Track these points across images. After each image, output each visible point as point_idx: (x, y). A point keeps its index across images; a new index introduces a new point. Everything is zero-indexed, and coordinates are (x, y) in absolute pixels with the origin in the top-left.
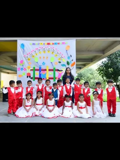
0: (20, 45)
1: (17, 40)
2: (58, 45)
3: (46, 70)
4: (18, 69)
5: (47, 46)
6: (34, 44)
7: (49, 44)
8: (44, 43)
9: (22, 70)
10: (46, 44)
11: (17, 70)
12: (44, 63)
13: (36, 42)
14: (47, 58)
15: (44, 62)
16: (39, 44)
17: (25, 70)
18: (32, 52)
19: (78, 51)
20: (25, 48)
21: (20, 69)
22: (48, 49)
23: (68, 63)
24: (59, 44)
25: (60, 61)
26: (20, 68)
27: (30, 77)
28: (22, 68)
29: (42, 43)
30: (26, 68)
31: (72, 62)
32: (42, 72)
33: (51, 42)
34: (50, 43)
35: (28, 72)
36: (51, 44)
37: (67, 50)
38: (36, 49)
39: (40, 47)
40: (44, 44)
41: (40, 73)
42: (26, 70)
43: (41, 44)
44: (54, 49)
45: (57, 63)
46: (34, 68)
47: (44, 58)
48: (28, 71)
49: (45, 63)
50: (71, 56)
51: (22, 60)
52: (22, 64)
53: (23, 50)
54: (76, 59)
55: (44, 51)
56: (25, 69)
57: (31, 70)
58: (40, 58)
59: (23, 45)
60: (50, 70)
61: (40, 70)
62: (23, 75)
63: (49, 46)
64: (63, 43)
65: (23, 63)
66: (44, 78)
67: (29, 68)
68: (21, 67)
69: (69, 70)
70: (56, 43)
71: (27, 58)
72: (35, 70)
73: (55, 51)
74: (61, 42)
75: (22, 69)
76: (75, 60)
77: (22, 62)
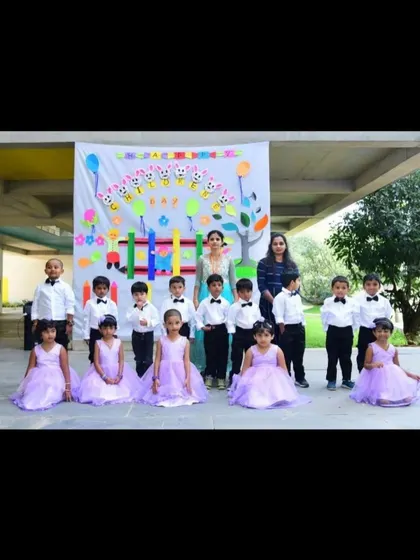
0: (85, 158)
1: (73, 143)
2: (211, 159)
3: (170, 243)
4: (77, 239)
5: (176, 162)
6: (130, 156)
7: (179, 156)
8: (166, 154)
9: (90, 244)
10: (171, 156)
11: (75, 241)
12: (163, 220)
13: (139, 151)
14: (176, 201)
15: (163, 217)
16: (147, 156)
17: (99, 244)
18: (124, 182)
19: (277, 179)
20: (101, 170)
21: (83, 239)
22: (177, 173)
23: (244, 220)
24: (213, 155)
25: (217, 211)
26: (85, 236)
27: (117, 265)
28: (92, 237)
29: (159, 154)
30: (104, 236)
31: (259, 217)
32: (157, 248)
33: (188, 151)
34: (184, 153)
35: (110, 250)
36: (189, 155)
37: (240, 177)
38: (138, 172)
39: (151, 167)
40: (164, 156)
41: (153, 252)
42: (102, 243)
43: (156, 155)
44: (199, 174)
45: (208, 220)
46: (131, 235)
47: (164, 201)
48: (112, 246)
49: (167, 221)
50: (254, 196)
51: (89, 208)
52: (90, 224)
53: (93, 175)
54: (271, 206)
55: (166, 178)
56: (101, 241)
57: (120, 242)
58: (152, 202)
59: (93, 160)
60: (183, 243)
61: (151, 242)
62: (93, 259)
63: (182, 164)
64: (228, 154)
65: (95, 218)
66: (164, 271)
67: (114, 236)
68: (87, 232)
69: (281, 244)
70: (203, 154)
71: (106, 203)
72: (136, 243)
73: (200, 179)
74: (220, 150)
75: (90, 240)
76: (267, 210)
77: (89, 215)
